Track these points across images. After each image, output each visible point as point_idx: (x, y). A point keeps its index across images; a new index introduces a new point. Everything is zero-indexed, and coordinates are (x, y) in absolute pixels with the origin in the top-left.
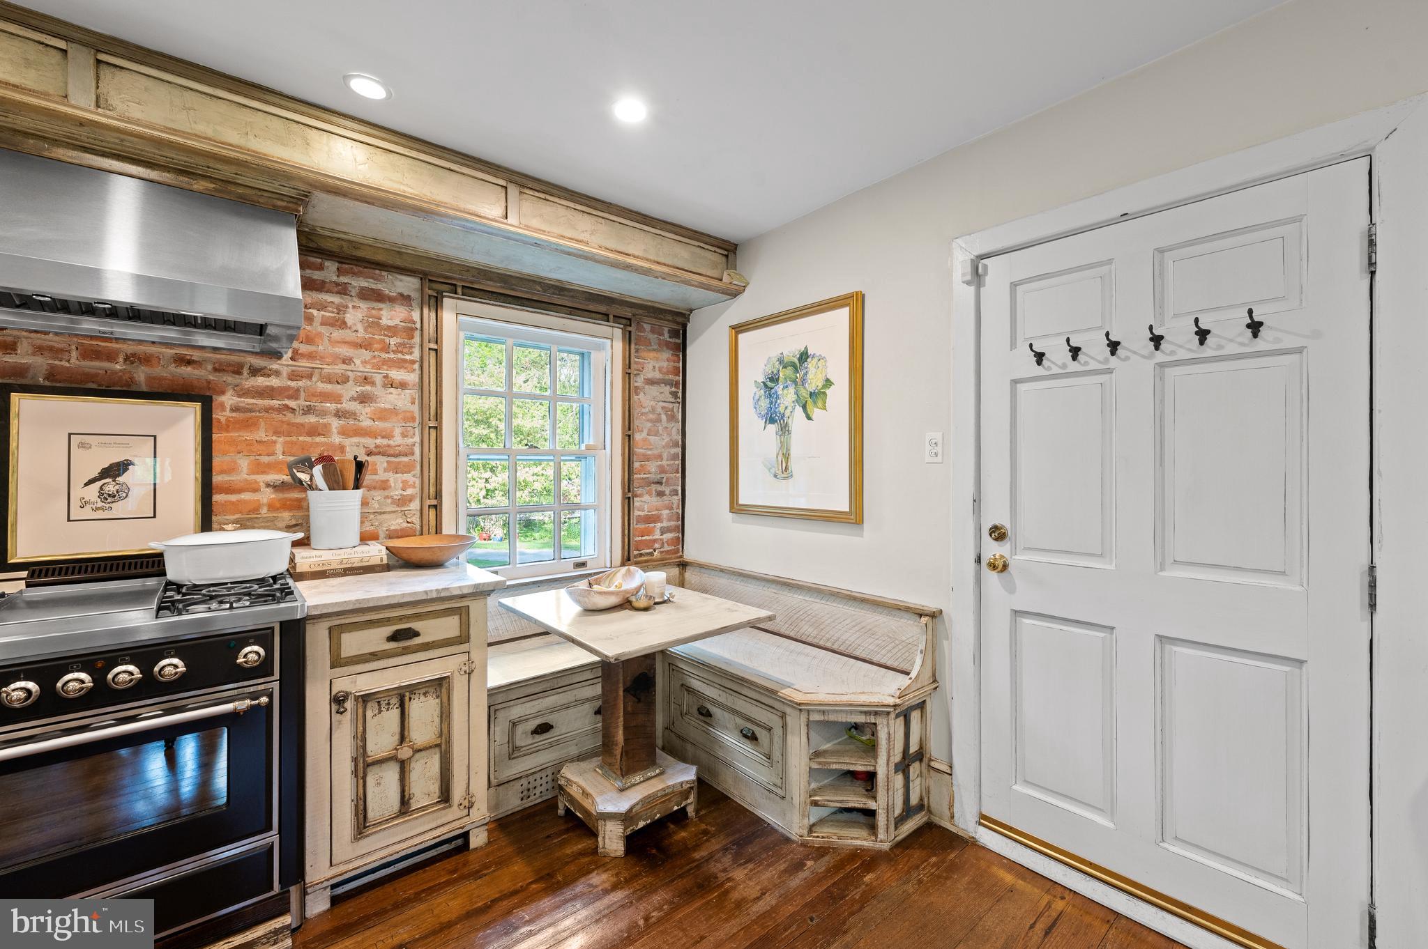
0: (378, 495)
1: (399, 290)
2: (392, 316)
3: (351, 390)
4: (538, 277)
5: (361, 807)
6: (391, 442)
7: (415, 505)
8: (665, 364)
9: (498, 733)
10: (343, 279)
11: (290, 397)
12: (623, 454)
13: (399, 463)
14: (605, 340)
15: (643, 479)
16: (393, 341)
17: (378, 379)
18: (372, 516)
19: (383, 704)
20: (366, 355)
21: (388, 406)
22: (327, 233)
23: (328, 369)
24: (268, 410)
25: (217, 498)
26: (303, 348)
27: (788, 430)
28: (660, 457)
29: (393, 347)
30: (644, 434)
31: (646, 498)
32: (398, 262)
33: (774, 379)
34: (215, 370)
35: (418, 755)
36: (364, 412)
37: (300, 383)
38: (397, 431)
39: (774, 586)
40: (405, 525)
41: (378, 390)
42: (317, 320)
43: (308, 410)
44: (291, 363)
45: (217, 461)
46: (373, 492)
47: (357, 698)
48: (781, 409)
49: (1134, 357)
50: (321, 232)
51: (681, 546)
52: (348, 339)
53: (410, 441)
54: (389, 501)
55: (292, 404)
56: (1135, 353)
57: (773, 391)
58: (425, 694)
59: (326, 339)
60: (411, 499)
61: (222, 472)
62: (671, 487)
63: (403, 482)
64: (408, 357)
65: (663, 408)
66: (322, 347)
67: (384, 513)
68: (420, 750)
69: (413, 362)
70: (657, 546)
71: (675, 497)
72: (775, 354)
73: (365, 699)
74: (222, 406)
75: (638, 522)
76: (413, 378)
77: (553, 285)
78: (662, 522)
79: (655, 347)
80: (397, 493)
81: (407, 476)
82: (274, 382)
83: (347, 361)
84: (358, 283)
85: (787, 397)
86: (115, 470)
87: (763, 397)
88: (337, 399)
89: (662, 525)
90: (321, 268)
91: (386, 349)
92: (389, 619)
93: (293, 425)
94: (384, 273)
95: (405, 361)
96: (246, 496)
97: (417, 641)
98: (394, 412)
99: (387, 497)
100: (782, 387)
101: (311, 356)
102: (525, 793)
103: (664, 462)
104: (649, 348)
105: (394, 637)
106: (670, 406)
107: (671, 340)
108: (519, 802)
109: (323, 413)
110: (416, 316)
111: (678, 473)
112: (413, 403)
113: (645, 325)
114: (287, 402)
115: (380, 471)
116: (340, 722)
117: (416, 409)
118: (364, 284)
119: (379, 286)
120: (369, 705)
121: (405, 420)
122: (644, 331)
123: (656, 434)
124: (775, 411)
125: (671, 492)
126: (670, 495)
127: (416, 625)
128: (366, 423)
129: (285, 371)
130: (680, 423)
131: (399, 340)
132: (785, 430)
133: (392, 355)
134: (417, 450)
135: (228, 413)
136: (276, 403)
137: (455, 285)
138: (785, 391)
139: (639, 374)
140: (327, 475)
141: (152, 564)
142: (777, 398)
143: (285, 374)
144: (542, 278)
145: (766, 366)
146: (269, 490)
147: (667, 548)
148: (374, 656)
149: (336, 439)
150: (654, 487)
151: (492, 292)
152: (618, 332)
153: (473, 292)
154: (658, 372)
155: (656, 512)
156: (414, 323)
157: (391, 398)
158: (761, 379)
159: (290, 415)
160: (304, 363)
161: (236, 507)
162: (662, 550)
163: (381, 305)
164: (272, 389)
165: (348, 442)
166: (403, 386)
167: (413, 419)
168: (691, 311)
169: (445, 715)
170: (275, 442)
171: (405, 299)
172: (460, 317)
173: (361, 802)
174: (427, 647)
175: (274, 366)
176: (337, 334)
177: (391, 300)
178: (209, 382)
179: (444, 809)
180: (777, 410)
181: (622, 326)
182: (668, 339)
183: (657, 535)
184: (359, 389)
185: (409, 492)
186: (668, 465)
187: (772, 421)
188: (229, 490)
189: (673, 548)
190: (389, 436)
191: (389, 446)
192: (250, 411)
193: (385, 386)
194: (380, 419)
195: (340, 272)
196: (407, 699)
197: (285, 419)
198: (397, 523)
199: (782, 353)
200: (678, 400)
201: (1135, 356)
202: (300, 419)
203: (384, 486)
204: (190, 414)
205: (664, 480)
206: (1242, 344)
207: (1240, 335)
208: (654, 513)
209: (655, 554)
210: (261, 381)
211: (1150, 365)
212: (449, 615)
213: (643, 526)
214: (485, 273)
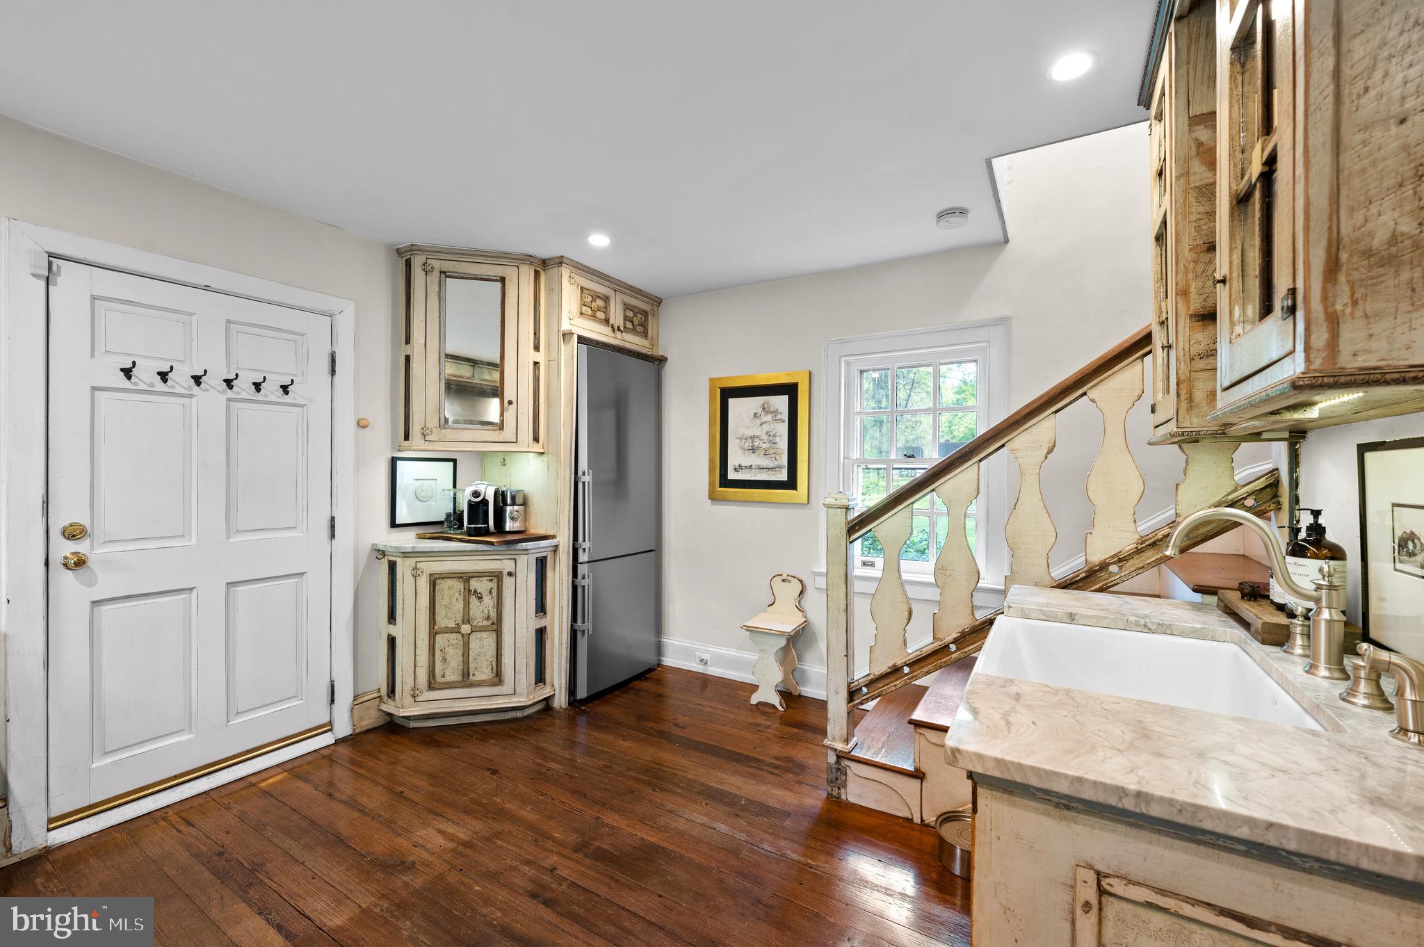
49: (211, 390)
56: (212, 387)
201: (213, 390)
206: (278, 397)
207: (277, 391)
211: (223, 398)
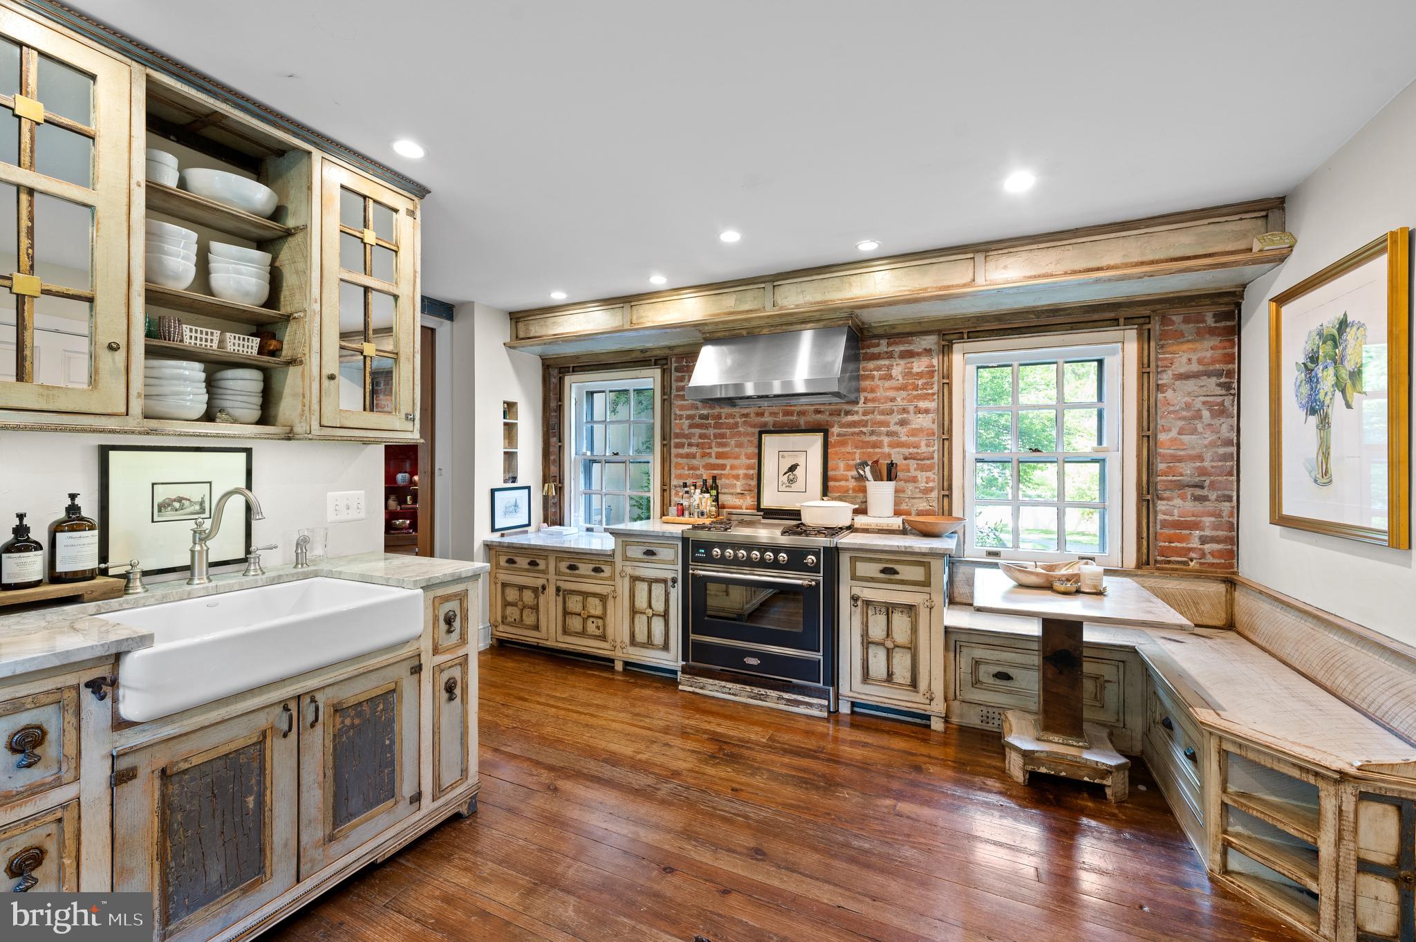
0: (910, 486)
1: (924, 347)
2: (919, 365)
3: (897, 417)
4: (1029, 308)
5: (865, 666)
6: (919, 451)
7: (934, 494)
8: (1209, 354)
9: (962, 663)
10: (890, 349)
11: (863, 426)
12: (1139, 456)
13: (924, 464)
14: (1115, 345)
15: (1171, 481)
16: (920, 382)
17: (911, 409)
18: (907, 500)
19: (878, 609)
20: (903, 394)
21: (917, 426)
22: (877, 325)
23: (883, 407)
24: (853, 434)
25: (831, 484)
26: (870, 396)
27: (1328, 423)
28: (1200, 458)
29: (920, 386)
30: (1174, 433)
31: (1178, 502)
32: (919, 329)
33: (1314, 359)
34: (830, 415)
35: (897, 649)
36: (903, 431)
37: (868, 417)
38: (923, 443)
39: (1310, 620)
40: (928, 507)
41: (911, 417)
42: (877, 377)
43: (872, 433)
44: (864, 405)
45: (830, 463)
46: (907, 484)
47: (863, 601)
48: (1321, 396)
50: (873, 325)
51: (1236, 560)
52: (893, 386)
53: (931, 449)
54: (918, 490)
55: (864, 429)
57: (1313, 374)
58: (902, 612)
59: (881, 388)
60: (931, 490)
61: (832, 470)
62: (1219, 492)
63: (926, 478)
64: (930, 391)
65: (1204, 403)
66: (880, 393)
67: (915, 498)
68: (898, 647)
69: (933, 394)
70: (1193, 555)
71: (1227, 504)
72: (1314, 326)
73: (868, 603)
74: (833, 433)
75: (1163, 527)
76: (931, 405)
77: (1047, 310)
78: (1203, 530)
79: (1190, 338)
80: (922, 485)
81: (929, 474)
82: (856, 418)
83: (893, 400)
84: (898, 349)
85: (1327, 378)
86: (793, 468)
87: (1304, 382)
88: (886, 424)
89: (1202, 533)
90: (878, 345)
91: (916, 388)
92: (880, 559)
93: (863, 442)
94: (914, 338)
95: (928, 394)
96: (843, 483)
97: (897, 577)
98: (921, 430)
99: (916, 488)
100: (1321, 367)
101: (873, 400)
102: (985, 718)
103: (1207, 464)
104: (1181, 340)
105: (884, 571)
106: (1219, 399)
107: (1218, 325)
108: (979, 722)
109: (880, 434)
110: (935, 362)
111: (1232, 475)
112: (934, 423)
113: (1174, 318)
114: (862, 429)
115: (912, 471)
116: (855, 612)
117: (935, 427)
118: (902, 348)
119: (911, 348)
120: (870, 607)
121: (928, 435)
122: (1173, 323)
123: (1194, 431)
124: (1315, 399)
125: (1217, 496)
126: (1217, 500)
127: (897, 567)
128: (904, 439)
129: (861, 411)
130: (1236, 418)
131: (924, 381)
132: (1324, 423)
133: (920, 392)
134: (936, 456)
135: (835, 438)
136: (856, 430)
137: (962, 333)
138: (1325, 373)
139: (1164, 371)
140: (872, 472)
141: (795, 514)
142: (1318, 382)
143: (860, 413)
144: (1034, 307)
145: (1306, 343)
146: (853, 480)
147: (1210, 559)
148: (872, 580)
149: (886, 450)
150: (1189, 491)
151: (993, 330)
152: (1132, 334)
153: (977, 334)
154: (1197, 364)
155: (1194, 518)
156: (934, 367)
157: (919, 420)
158: (1302, 360)
159: (863, 436)
160: (870, 405)
161: (838, 489)
162: (1202, 561)
163: (913, 360)
164: (855, 422)
165: (893, 451)
166: (927, 411)
167: (933, 434)
168: (1244, 286)
169: (914, 630)
170: (855, 453)
171: (928, 352)
172: (966, 356)
173: (865, 663)
174: (903, 582)
175: (856, 409)
176: (888, 384)
177: (919, 354)
178: (827, 421)
179: (911, 691)
180: (1317, 397)
181: (1136, 326)
182: (1213, 325)
183: (1195, 543)
184: (900, 417)
185: (931, 484)
186: (1213, 467)
187: (1313, 411)
188: (836, 480)
189: (1223, 561)
190: (917, 447)
191: (917, 453)
192: (845, 435)
193: (915, 413)
194: (913, 435)
195: (889, 345)
196: (890, 611)
197: (861, 439)
198: (923, 506)
199: (1322, 325)
200: (1232, 392)
202: (867, 439)
203: (914, 480)
204: (819, 438)
205: (1207, 484)
208: (1189, 519)
209: (1192, 564)
210: (850, 418)
212: (917, 566)
213: (1172, 532)
214: (982, 318)
